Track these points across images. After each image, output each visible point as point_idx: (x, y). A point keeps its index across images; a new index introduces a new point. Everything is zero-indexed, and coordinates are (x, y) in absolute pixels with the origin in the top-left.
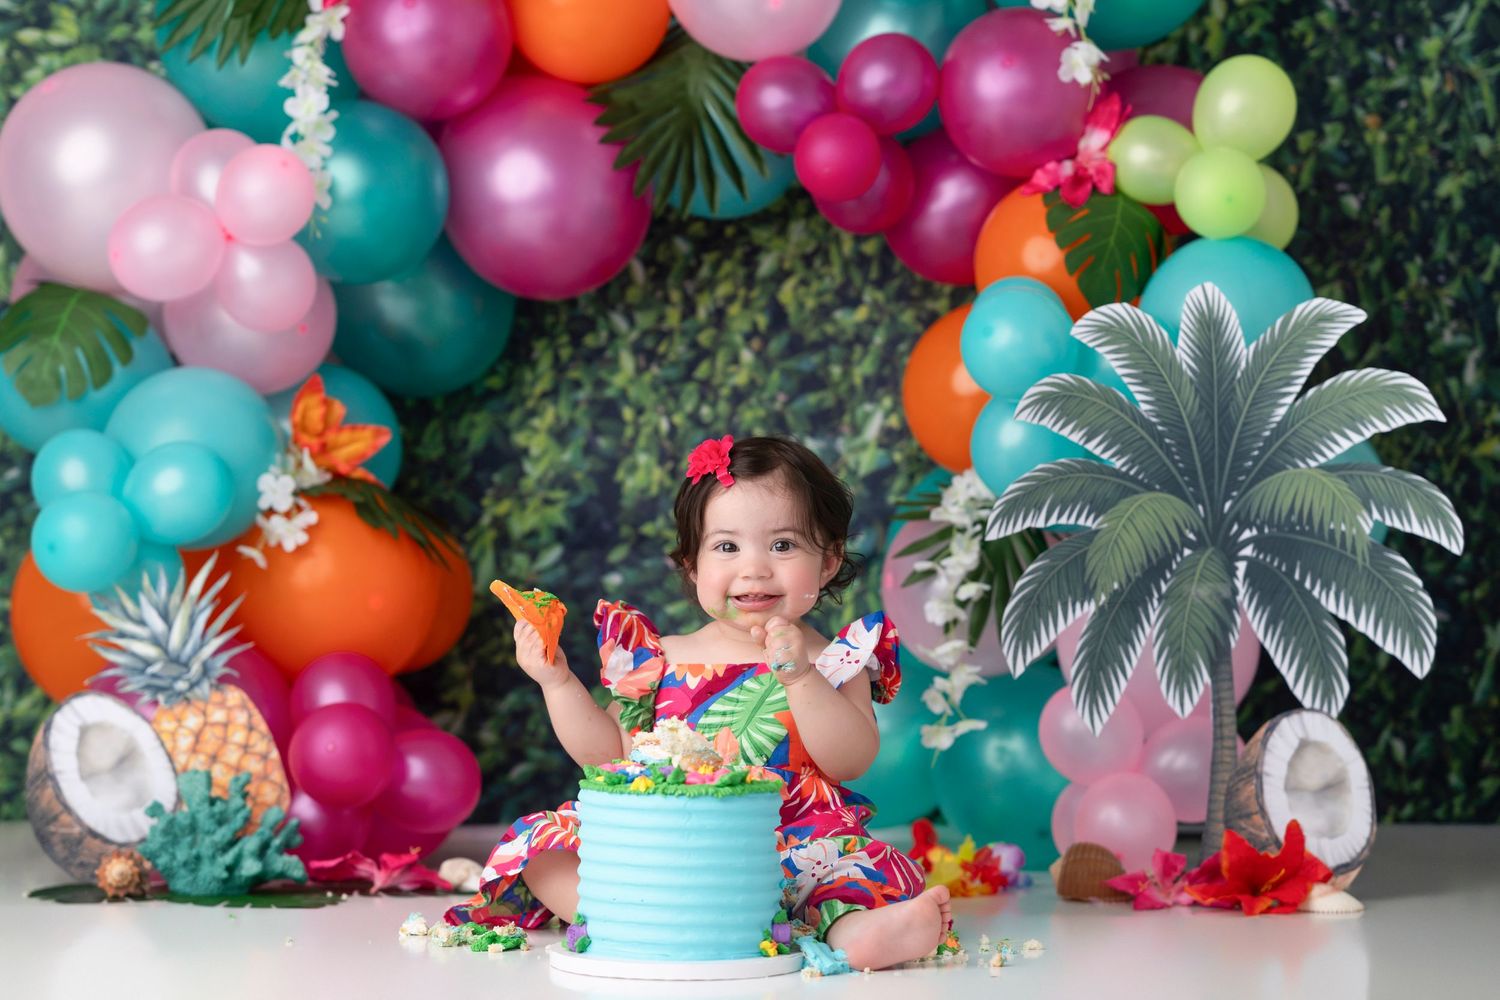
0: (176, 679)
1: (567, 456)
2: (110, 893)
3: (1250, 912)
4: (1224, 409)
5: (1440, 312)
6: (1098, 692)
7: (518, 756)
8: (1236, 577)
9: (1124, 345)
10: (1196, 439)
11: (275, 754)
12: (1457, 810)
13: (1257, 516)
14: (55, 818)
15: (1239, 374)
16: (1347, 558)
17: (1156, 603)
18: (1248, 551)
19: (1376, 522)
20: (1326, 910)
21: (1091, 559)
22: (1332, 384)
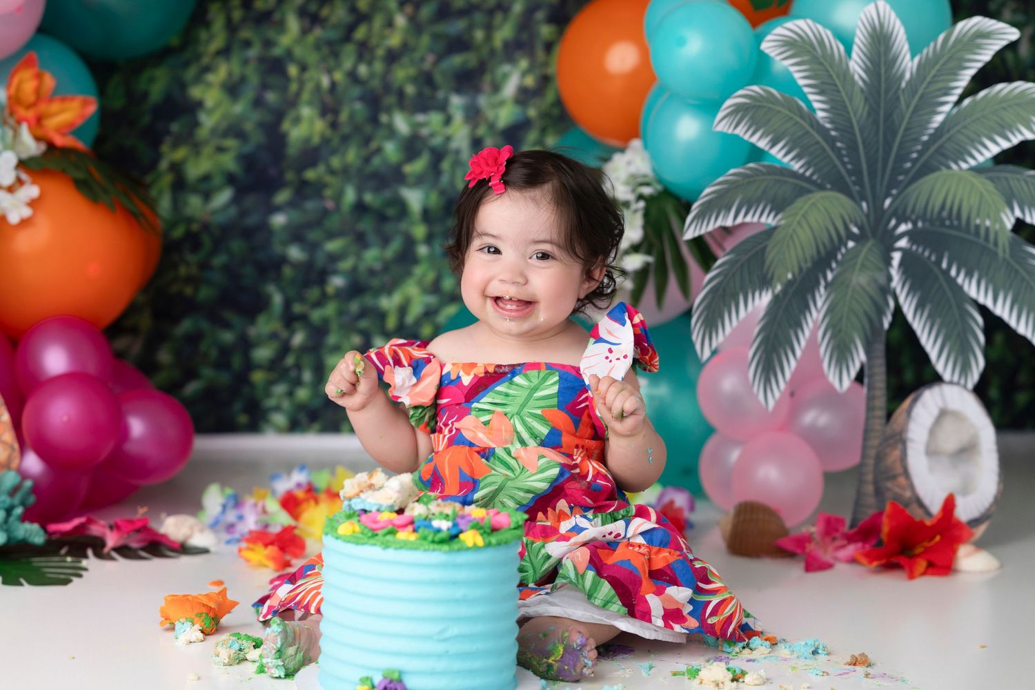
1: (239, 108)
3: (911, 575)
4: (888, 116)
6: (771, 371)
7: (191, 374)
8: (891, 265)
9: (806, 58)
10: (864, 142)
13: (913, 211)
15: (903, 84)
16: (989, 250)
17: (822, 289)
18: (903, 243)
19: (1017, 219)
21: (770, 253)
22: (986, 96)
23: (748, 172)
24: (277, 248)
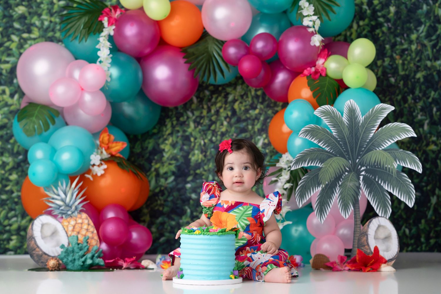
0: (68, 211)
2: (50, 269)
3: (364, 271)
4: (356, 134)
5: (417, 110)
6: (322, 212)
7: (162, 235)
8: (360, 180)
9: (328, 117)
10: (349, 142)
11: (95, 232)
12: (424, 248)
13: (366, 163)
14: (35, 249)
16: (390, 175)
17: (338, 187)
18: (363, 173)
19: (398, 165)
20: (385, 271)
21: (320, 175)
22: (385, 127)
23: (310, 150)
24: (188, 195)
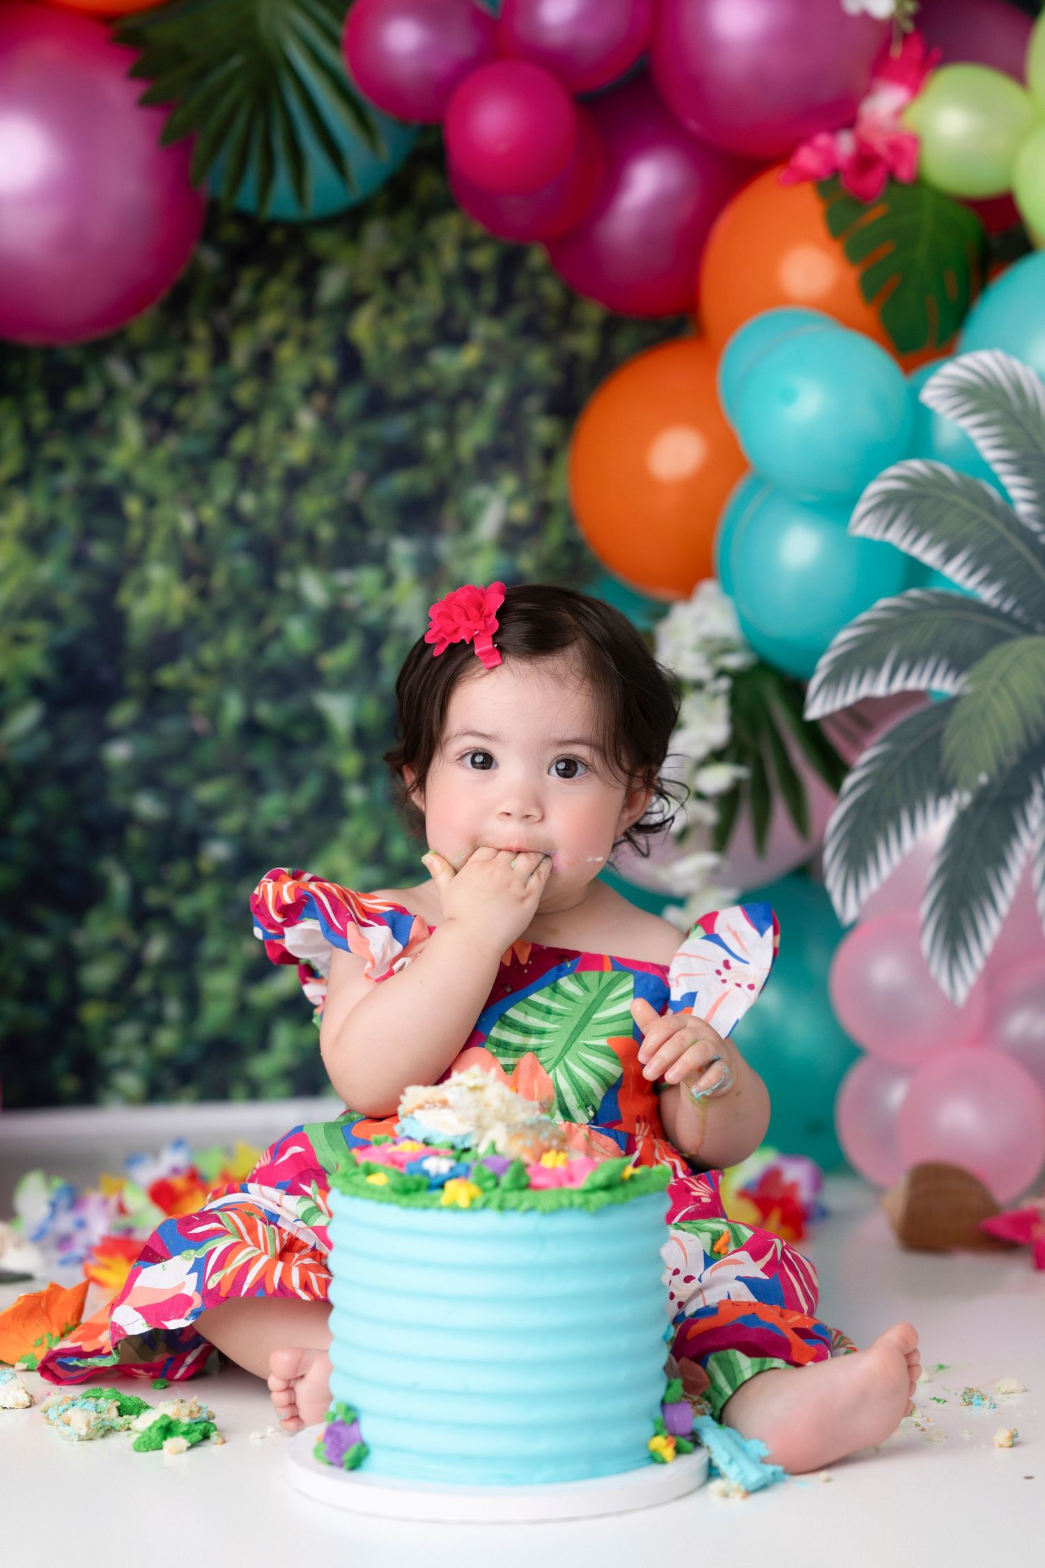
1: (47, 570)
6: (960, 940)
9: (996, 414)
17: (1038, 800)
21: (949, 740)
23: (908, 605)
24: (117, 799)
